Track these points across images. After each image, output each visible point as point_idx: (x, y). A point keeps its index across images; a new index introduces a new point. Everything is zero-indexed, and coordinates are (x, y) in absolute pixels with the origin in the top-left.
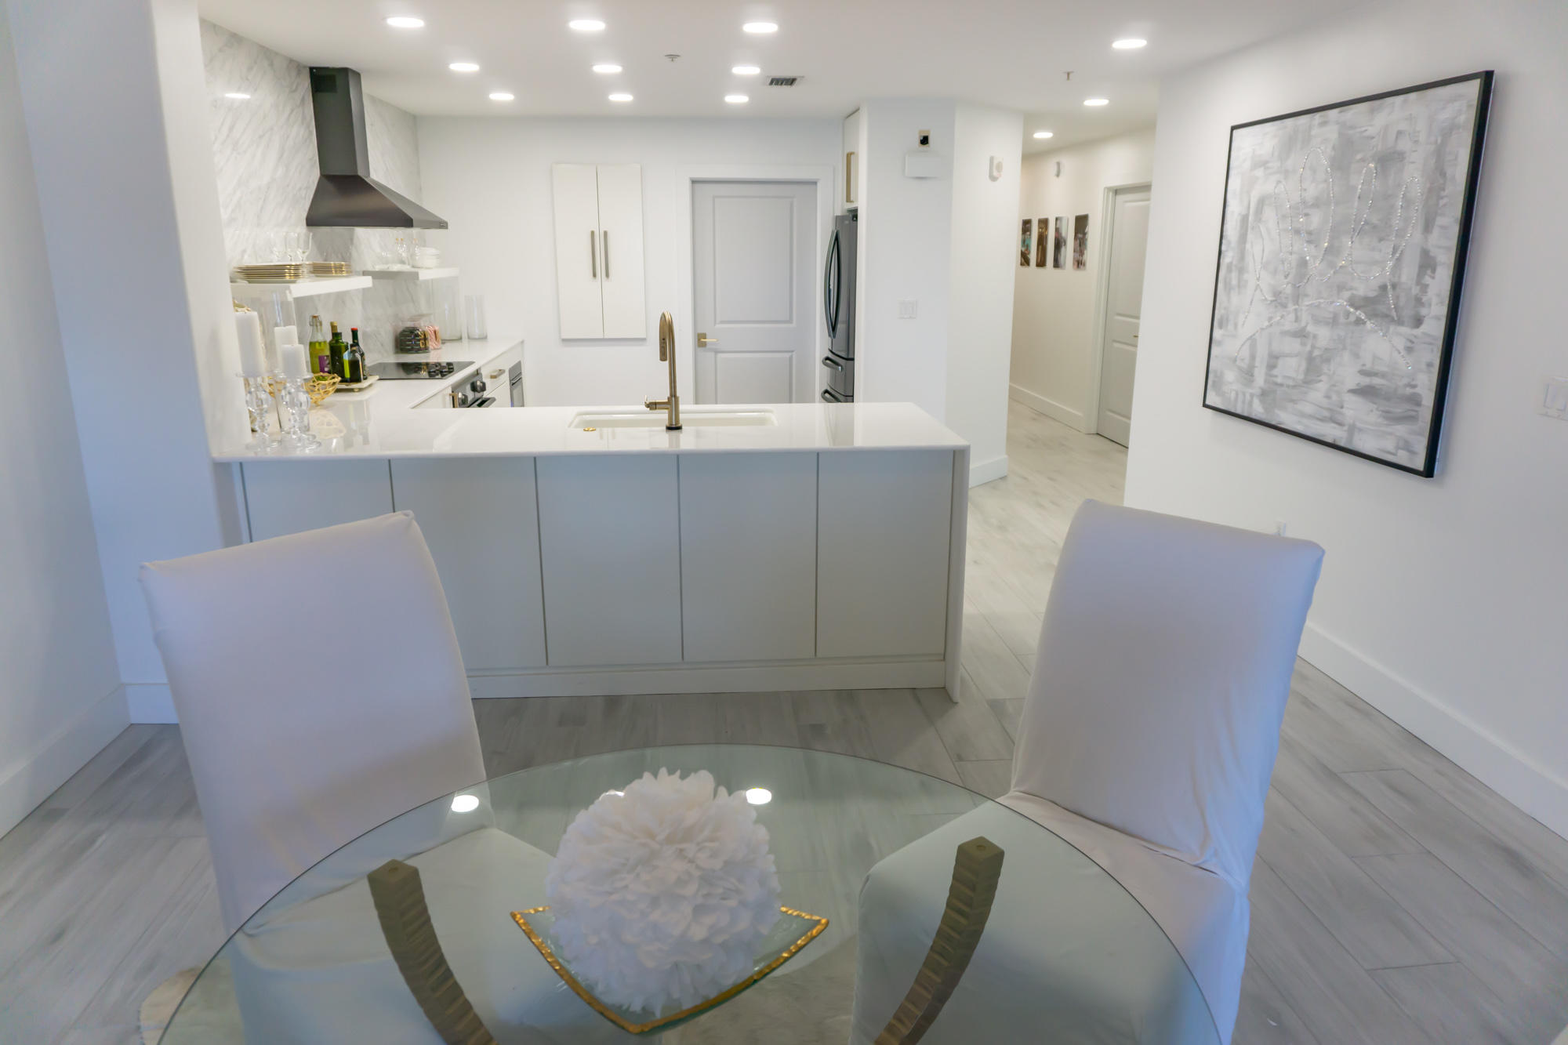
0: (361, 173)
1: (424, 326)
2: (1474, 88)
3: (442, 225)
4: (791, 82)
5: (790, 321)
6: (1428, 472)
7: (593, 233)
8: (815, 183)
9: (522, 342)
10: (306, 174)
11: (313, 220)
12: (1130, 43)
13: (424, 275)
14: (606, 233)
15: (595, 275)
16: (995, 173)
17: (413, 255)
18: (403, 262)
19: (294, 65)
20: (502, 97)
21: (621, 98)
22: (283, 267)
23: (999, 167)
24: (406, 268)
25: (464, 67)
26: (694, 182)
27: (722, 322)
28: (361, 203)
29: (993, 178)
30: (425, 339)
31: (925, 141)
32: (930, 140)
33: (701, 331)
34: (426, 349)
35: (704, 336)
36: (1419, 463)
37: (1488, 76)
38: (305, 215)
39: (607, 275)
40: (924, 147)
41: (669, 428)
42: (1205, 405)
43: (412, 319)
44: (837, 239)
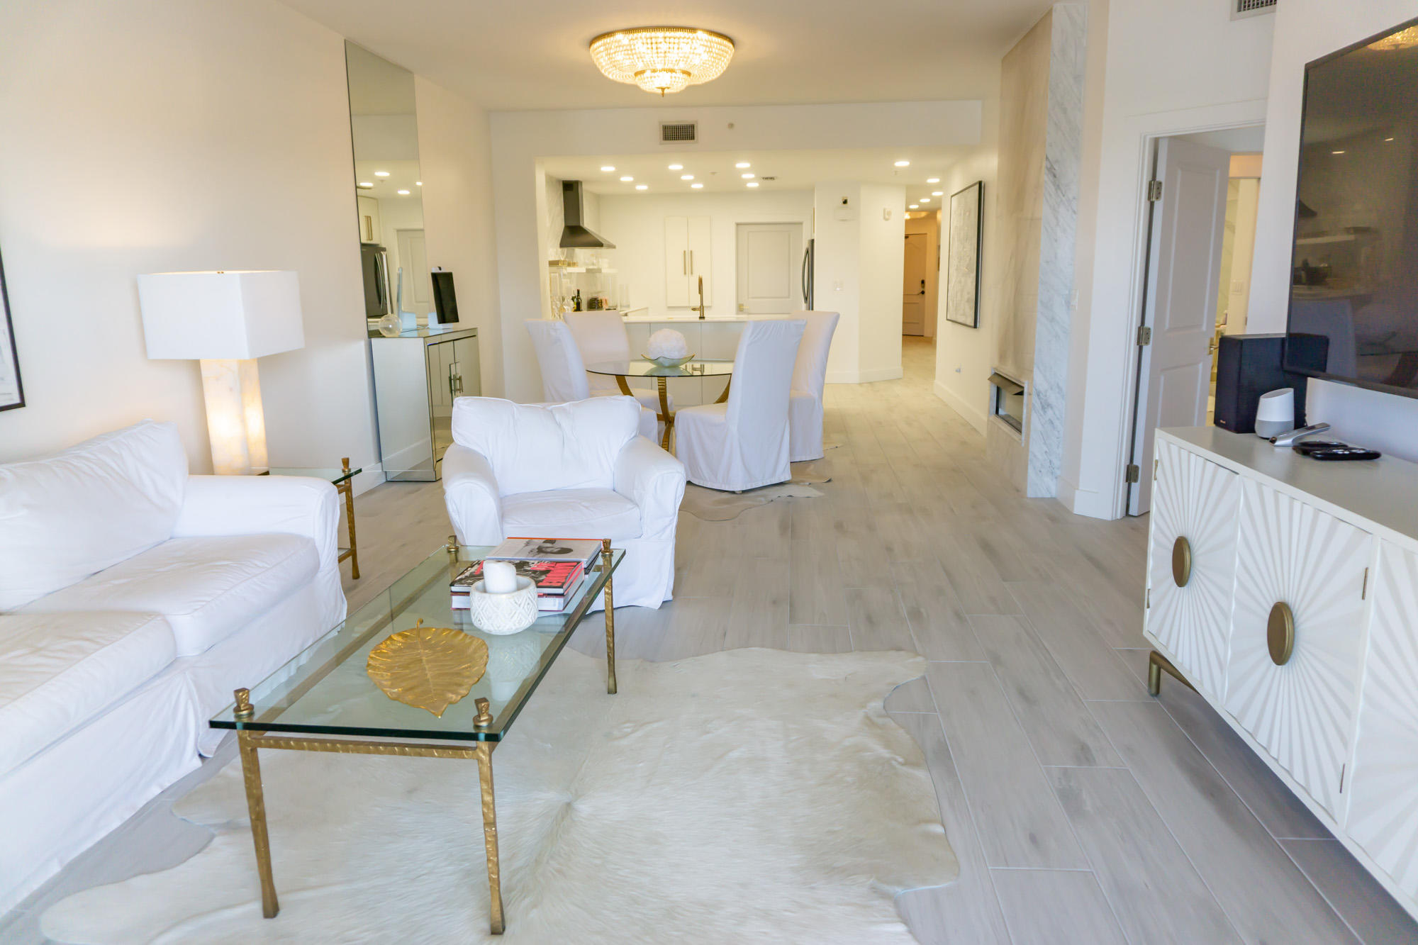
0: (581, 225)
1: (600, 297)
2: (977, 186)
3: (613, 247)
4: (772, 178)
5: (789, 297)
6: (975, 326)
7: (685, 252)
8: (801, 223)
9: (647, 308)
10: (559, 226)
11: (562, 245)
12: (902, 164)
13: (603, 271)
14: (691, 252)
15: (685, 273)
16: (887, 217)
17: (598, 262)
18: (593, 264)
19: (558, 181)
20: (642, 188)
21: (698, 186)
22: (559, 261)
23: (889, 213)
24: (595, 267)
25: (626, 179)
26: (738, 224)
27: (753, 298)
28: (583, 239)
29: (887, 220)
30: (601, 302)
31: (845, 202)
32: (848, 201)
33: (740, 302)
34: (602, 307)
35: (742, 305)
36: (973, 325)
37: (980, 183)
38: (559, 243)
39: (692, 273)
40: (845, 205)
41: (700, 318)
42: (948, 320)
43: (596, 293)
44: (808, 252)
